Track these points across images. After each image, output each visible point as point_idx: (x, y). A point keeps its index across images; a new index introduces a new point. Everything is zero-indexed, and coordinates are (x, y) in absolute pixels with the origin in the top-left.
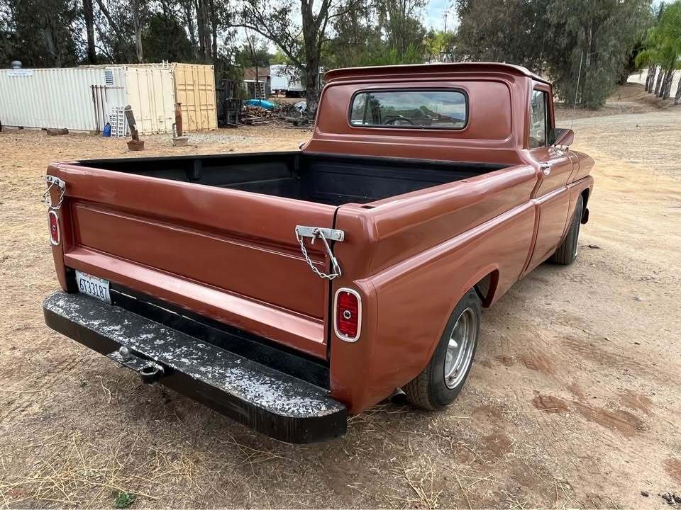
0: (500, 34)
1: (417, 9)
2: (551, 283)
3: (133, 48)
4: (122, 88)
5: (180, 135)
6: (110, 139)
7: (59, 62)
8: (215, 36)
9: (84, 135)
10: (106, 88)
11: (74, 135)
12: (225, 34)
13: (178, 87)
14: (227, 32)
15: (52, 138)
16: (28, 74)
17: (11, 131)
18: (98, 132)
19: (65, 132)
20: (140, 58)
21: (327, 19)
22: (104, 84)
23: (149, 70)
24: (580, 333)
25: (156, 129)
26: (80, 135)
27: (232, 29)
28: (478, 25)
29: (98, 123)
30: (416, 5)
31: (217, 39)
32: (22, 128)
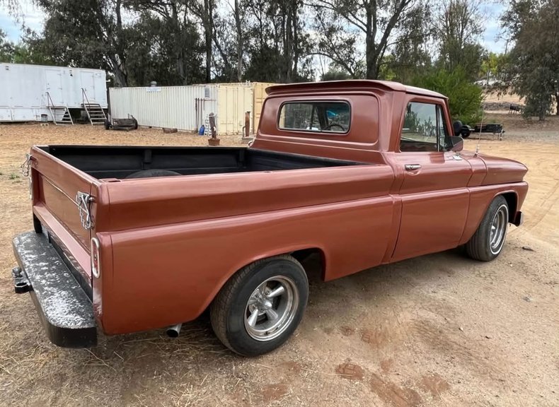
0: (548, 55)
1: (474, 36)
2: (455, 275)
3: (236, 72)
4: (215, 101)
5: (247, 135)
6: (202, 136)
7: (186, 82)
8: (296, 62)
9: (187, 133)
10: (205, 100)
11: (181, 133)
12: (304, 60)
13: (256, 100)
14: (305, 59)
15: (166, 134)
16: (159, 90)
17: (143, 129)
18: (197, 131)
19: (175, 131)
20: (240, 79)
21: (386, 47)
22: (203, 97)
23: (236, 87)
24: (440, 320)
25: (236, 131)
26: (184, 133)
27: (310, 56)
28: (526, 48)
29: (197, 125)
30: (473, 32)
31: (298, 64)
32: (151, 127)
